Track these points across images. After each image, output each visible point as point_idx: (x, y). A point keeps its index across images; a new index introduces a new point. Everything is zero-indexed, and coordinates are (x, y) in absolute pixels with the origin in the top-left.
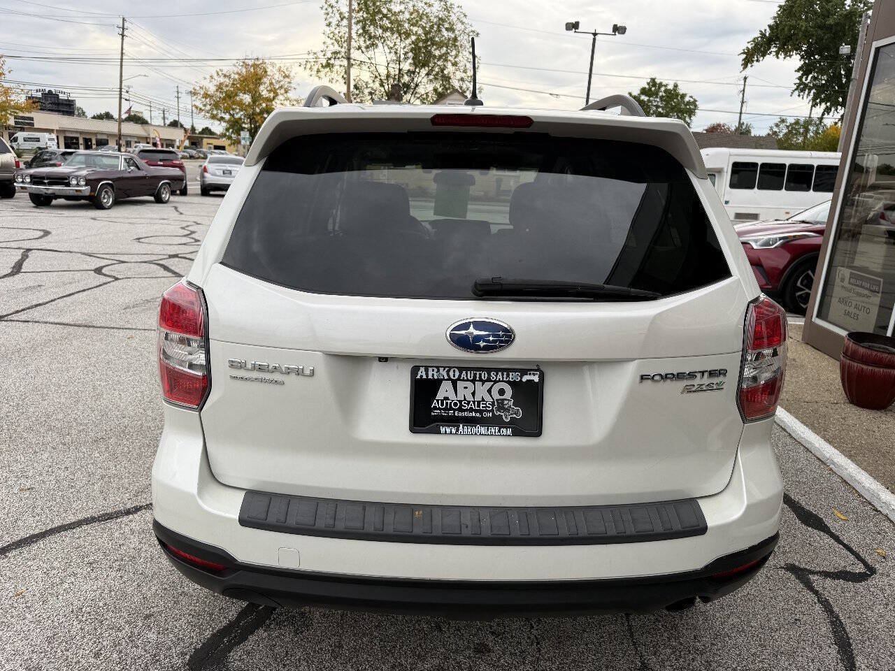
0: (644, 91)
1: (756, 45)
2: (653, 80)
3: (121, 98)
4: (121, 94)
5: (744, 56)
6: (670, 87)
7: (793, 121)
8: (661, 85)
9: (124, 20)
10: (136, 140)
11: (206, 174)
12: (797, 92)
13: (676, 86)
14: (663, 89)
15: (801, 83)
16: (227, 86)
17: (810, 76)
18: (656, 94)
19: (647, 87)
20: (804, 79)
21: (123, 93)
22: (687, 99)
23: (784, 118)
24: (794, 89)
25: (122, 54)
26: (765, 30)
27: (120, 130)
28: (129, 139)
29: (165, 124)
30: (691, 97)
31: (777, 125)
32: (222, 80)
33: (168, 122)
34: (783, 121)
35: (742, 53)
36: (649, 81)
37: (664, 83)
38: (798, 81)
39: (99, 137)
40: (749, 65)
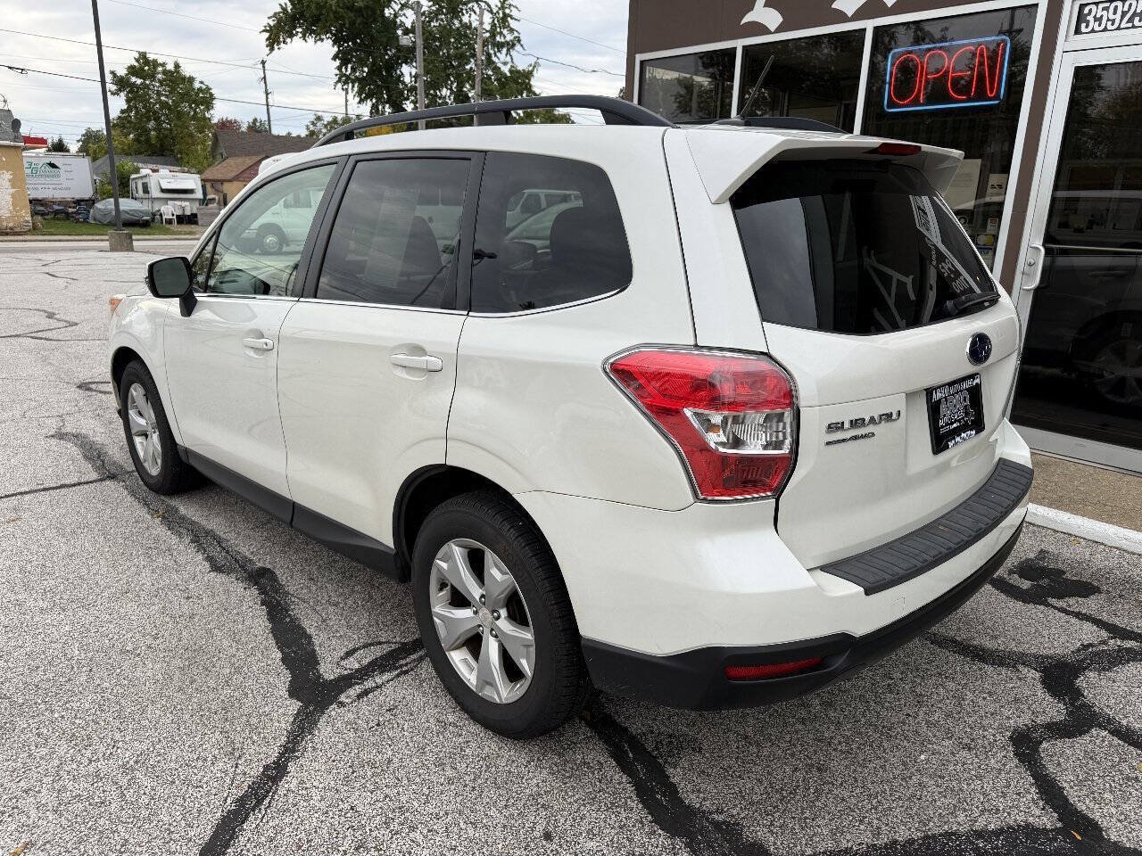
0: (132, 70)
1: (279, 21)
2: (143, 56)
5: (267, 35)
6: (170, 67)
7: (331, 119)
8: (155, 64)
12: (339, 85)
13: (177, 66)
14: (160, 69)
15: (342, 75)
17: (350, 66)
18: (153, 76)
19: (136, 64)
20: (343, 70)
22: (197, 85)
23: (320, 114)
24: (335, 80)
26: (286, 4)
30: (202, 82)
31: (313, 123)
34: (319, 119)
35: (264, 31)
36: (137, 56)
37: (160, 61)
38: (338, 72)
40: (276, 47)
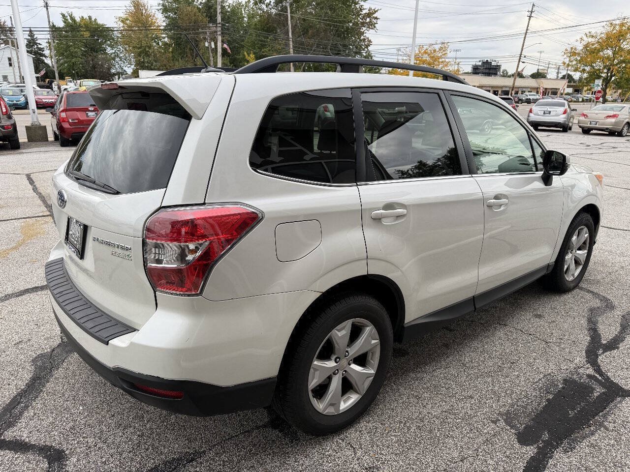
3: (519, 61)
4: (520, 59)
9: (533, 5)
10: (529, 90)
11: (531, 114)
16: (593, 45)
21: (522, 58)
25: (527, 30)
27: (514, 84)
28: (524, 90)
29: (558, 77)
32: (590, 40)
33: (560, 76)
39: (504, 89)
